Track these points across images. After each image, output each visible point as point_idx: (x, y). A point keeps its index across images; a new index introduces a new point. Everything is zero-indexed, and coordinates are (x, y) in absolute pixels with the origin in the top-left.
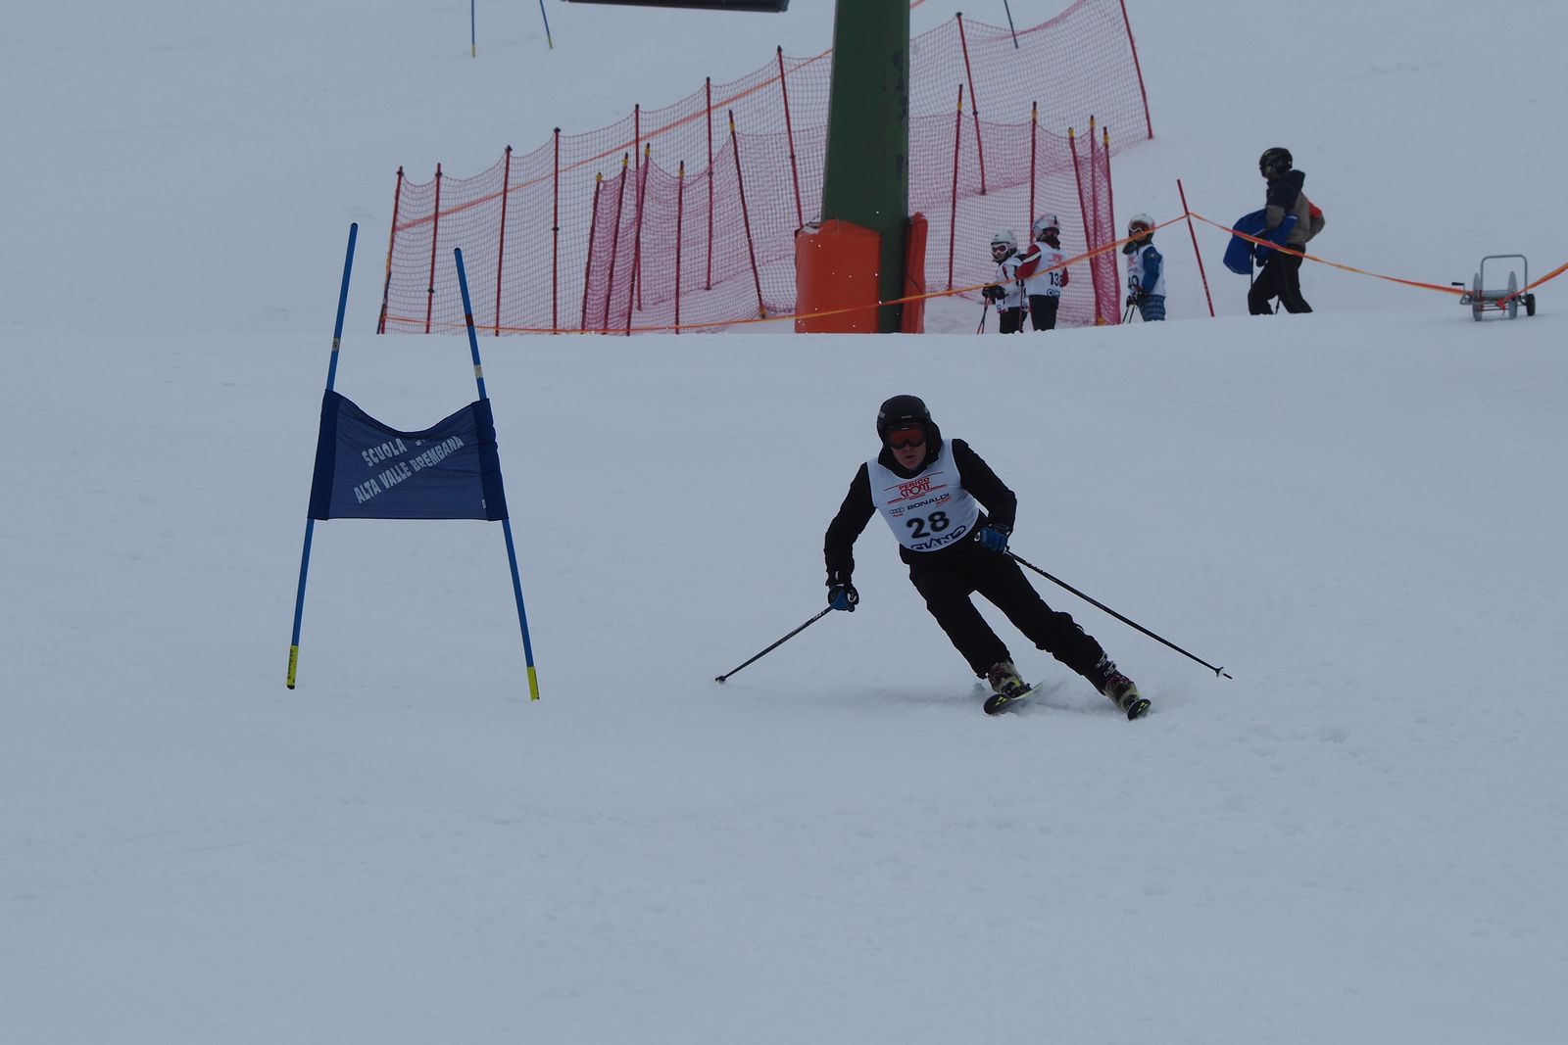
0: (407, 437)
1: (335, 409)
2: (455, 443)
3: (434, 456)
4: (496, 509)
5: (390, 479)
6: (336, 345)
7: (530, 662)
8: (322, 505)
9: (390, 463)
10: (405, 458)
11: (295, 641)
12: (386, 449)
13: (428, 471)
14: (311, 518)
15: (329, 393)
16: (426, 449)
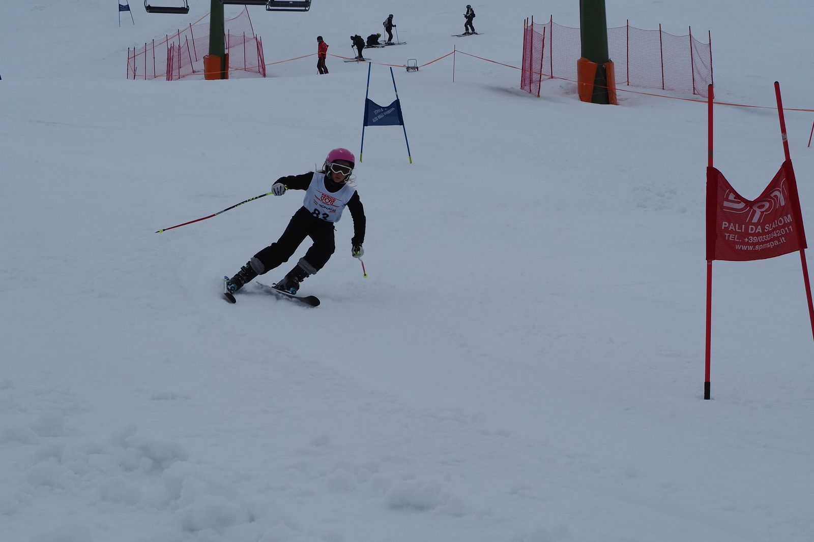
0: (383, 108)
1: (368, 101)
2: (393, 109)
3: (389, 112)
4: (401, 123)
5: (380, 117)
6: (368, 88)
7: (410, 155)
8: (366, 123)
9: (379, 114)
10: (382, 112)
11: (361, 152)
12: (378, 111)
13: (388, 115)
14: (364, 126)
15: (367, 98)
16: (387, 110)
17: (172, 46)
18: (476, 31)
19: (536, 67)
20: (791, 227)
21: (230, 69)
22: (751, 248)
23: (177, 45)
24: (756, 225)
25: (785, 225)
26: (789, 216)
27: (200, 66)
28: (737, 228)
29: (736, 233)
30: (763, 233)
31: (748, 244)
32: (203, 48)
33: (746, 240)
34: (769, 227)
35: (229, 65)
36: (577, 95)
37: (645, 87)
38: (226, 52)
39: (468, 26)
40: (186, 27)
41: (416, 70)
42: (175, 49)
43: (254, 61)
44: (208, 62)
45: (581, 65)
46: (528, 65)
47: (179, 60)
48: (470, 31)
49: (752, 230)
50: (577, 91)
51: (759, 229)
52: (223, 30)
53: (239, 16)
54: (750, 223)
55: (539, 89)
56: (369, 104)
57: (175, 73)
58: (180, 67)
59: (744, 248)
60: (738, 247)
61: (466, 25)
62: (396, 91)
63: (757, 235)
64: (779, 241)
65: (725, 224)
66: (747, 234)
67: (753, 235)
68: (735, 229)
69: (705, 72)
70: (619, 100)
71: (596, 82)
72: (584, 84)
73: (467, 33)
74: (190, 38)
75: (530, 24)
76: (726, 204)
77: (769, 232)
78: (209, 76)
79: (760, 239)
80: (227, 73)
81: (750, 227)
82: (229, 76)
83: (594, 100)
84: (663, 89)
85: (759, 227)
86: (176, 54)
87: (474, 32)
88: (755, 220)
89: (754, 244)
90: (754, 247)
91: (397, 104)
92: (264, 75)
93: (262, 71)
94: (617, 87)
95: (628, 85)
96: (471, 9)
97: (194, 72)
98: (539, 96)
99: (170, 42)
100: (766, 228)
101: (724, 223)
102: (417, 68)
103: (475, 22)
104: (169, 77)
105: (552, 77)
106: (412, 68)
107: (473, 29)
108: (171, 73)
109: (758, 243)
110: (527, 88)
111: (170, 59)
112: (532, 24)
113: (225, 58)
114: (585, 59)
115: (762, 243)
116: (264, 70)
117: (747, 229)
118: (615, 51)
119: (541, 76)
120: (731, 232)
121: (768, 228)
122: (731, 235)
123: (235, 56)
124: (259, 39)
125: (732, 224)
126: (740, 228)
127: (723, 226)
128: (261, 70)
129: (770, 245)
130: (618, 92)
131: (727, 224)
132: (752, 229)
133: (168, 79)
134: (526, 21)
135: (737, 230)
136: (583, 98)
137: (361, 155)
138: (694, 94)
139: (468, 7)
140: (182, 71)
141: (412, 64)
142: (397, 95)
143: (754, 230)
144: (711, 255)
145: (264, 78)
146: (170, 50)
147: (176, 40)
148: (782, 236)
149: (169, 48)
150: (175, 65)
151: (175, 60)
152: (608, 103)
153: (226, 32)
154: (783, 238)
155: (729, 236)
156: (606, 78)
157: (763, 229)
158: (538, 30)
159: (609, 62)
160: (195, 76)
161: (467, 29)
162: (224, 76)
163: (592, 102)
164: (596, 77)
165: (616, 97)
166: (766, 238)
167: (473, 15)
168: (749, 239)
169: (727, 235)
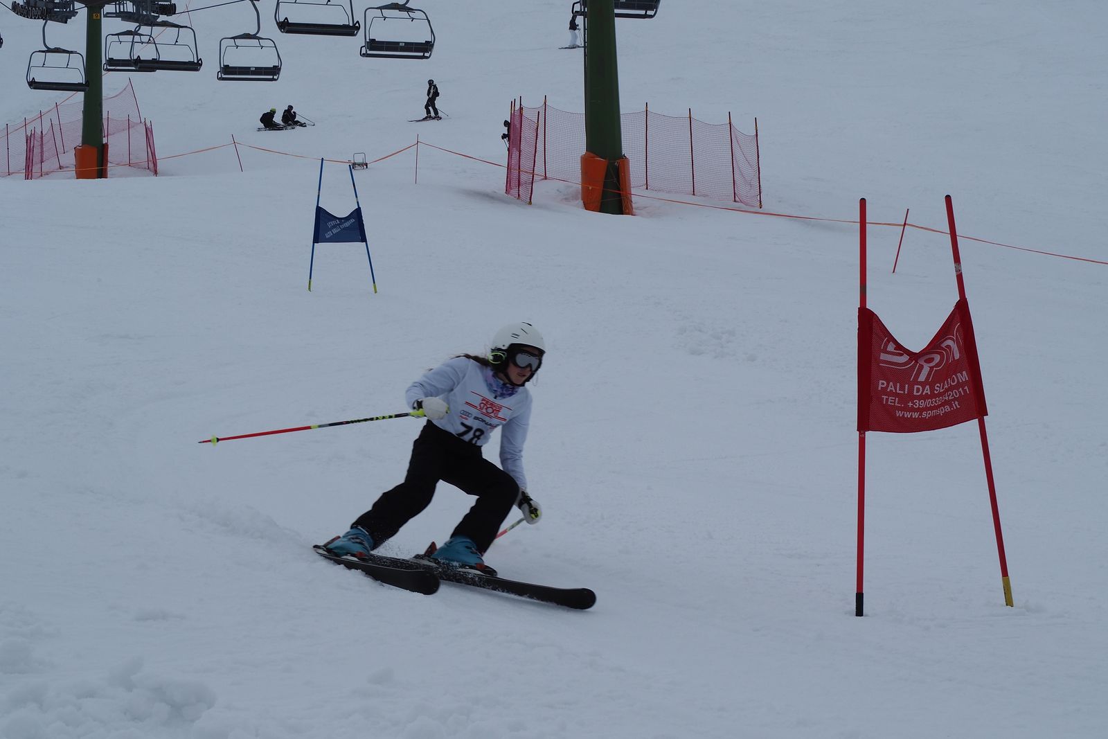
0: (340, 219)
1: (319, 211)
2: (352, 221)
3: (347, 224)
4: (363, 239)
5: (335, 231)
6: (319, 193)
7: (374, 282)
8: (316, 239)
9: (334, 227)
10: (339, 225)
11: (310, 278)
12: (333, 223)
13: (345, 229)
14: (314, 243)
15: (318, 206)
16: (344, 222)
17: (33, 132)
18: (440, 114)
19: (526, 164)
20: (966, 388)
21: (109, 165)
22: (916, 415)
23: (38, 132)
24: (923, 384)
25: (960, 385)
26: (964, 373)
27: (70, 159)
28: (898, 389)
29: (896, 395)
30: (933, 396)
31: (912, 410)
32: (74, 136)
33: (910, 404)
34: (940, 387)
35: (109, 159)
36: (580, 202)
37: (669, 192)
38: (105, 141)
39: (430, 108)
40: (50, 108)
41: (365, 167)
42: (36, 138)
43: (141, 155)
44: (80, 154)
45: (586, 163)
46: (515, 161)
47: (42, 152)
48: (433, 114)
49: (918, 392)
50: (580, 196)
51: (927, 390)
52: (101, 111)
53: (120, 94)
54: (916, 382)
55: (531, 194)
56: (321, 214)
57: (36, 168)
58: (42, 162)
59: (908, 415)
60: (899, 414)
61: (427, 107)
62: (357, 197)
63: (926, 397)
64: (951, 406)
65: (882, 384)
66: (911, 397)
67: (919, 398)
68: (896, 390)
69: (750, 173)
70: (637, 208)
71: (605, 186)
72: (590, 188)
73: (428, 118)
74: (55, 122)
75: (517, 107)
76: (883, 357)
77: (940, 394)
78: (81, 174)
79: (929, 403)
80: (106, 170)
81: (916, 387)
82: (109, 173)
83: (602, 209)
84: (694, 194)
85: (928, 387)
86: (37, 144)
87: (437, 117)
88: (922, 378)
89: (920, 410)
90: (921, 414)
91: (357, 214)
92: (156, 173)
93: (153, 167)
94: (633, 191)
95: (647, 189)
96: (435, 86)
97: (61, 167)
98: (530, 203)
99: (30, 128)
100: (936, 388)
101: (881, 381)
102: (366, 165)
103: (438, 103)
104: (29, 175)
105: (546, 178)
106: (359, 165)
107: (436, 111)
108: (30, 169)
109: (926, 409)
110: (514, 191)
111: (30, 150)
112: (521, 109)
113: (104, 149)
114: (592, 155)
115: (931, 408)
116: (155, 165)
117: (911, 390)
118: (631, 144)
119: (533, 176)
120: (891, 394)
121: (938, 388)
122: (890, 398)
123: (116, 144)
124: (148, 125)
125: (891, 383)
126: (902, 388)
127: (880, 386)
128: (151, 165)
129: (941, 412)
130: (634, 199)
131: (885, 382)
132: (918, 390)
133: (27, 178)
134: (513, 104)
135: (898, 391)
136: (588, 206)
137: (310, 282)
138: (735, 201)
139: (431, 83)
140: (46, 166)
141: (359, 160)
142: (358, 203)
143: (921, 391)
144: (865, 424)
145: (155, 177)
146: (28, 140)
147: (37, 124)
148: (955, 399)
149: (29, 135)
150: (36, 159)
151: (37, 151)
152: (621, 212)
153: (105, 115)
154: (956, 403)
155: (887, 400)
156: (618, 181)
157: (932, 389)
158: (529, 115)
159: (623, 158)
160: (61, 174)
161: (428, 112)
162: (102, 174)
163: (601, 211)
164: (606, 178)
165: (632, 206)
166: (935, 402)
167: (436, 94)
168: (914, 404)
169: (885, 397)
